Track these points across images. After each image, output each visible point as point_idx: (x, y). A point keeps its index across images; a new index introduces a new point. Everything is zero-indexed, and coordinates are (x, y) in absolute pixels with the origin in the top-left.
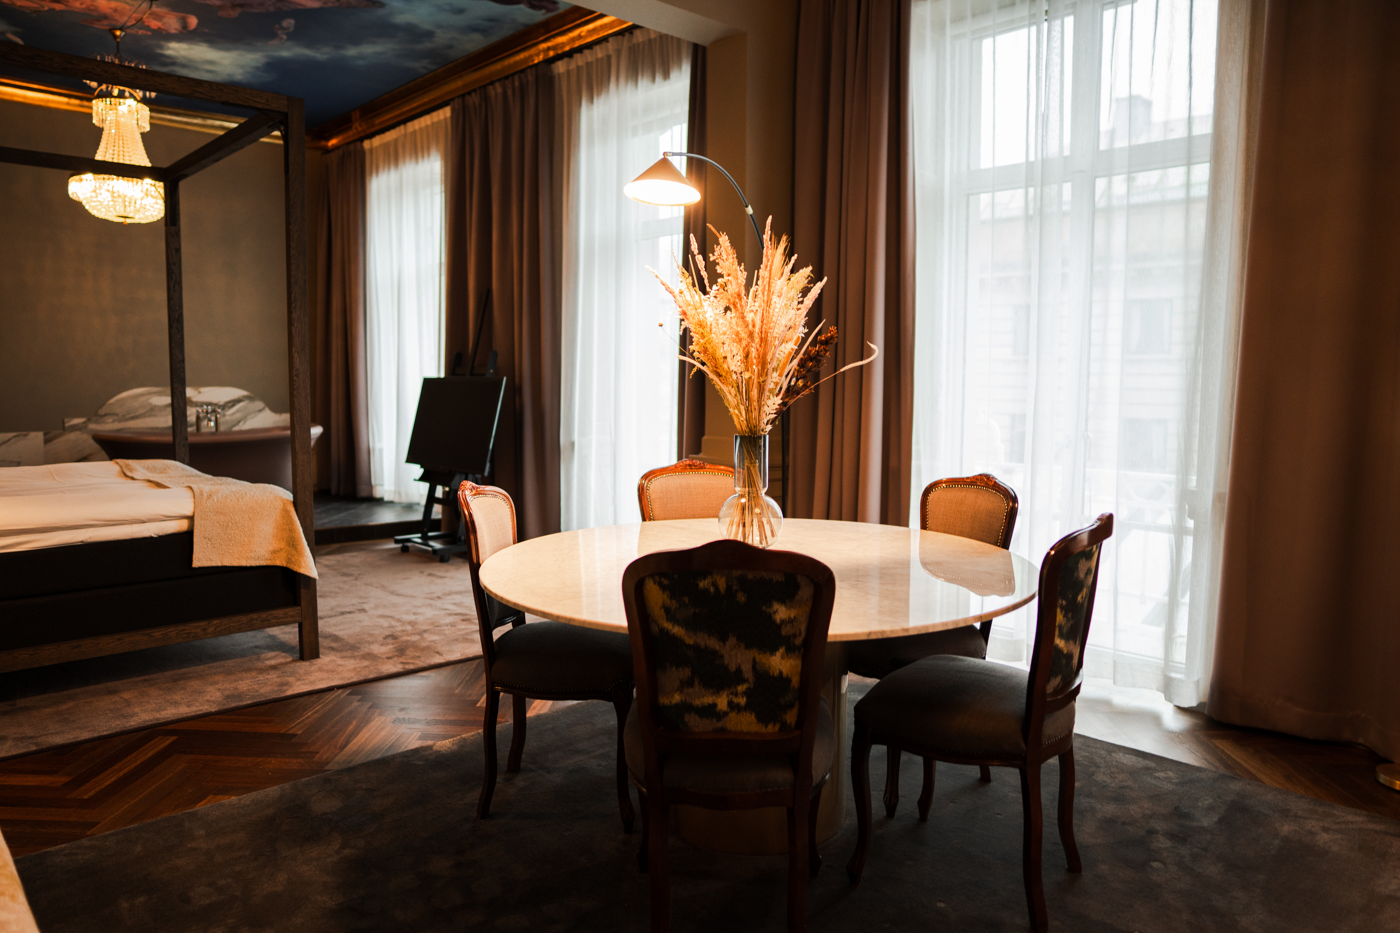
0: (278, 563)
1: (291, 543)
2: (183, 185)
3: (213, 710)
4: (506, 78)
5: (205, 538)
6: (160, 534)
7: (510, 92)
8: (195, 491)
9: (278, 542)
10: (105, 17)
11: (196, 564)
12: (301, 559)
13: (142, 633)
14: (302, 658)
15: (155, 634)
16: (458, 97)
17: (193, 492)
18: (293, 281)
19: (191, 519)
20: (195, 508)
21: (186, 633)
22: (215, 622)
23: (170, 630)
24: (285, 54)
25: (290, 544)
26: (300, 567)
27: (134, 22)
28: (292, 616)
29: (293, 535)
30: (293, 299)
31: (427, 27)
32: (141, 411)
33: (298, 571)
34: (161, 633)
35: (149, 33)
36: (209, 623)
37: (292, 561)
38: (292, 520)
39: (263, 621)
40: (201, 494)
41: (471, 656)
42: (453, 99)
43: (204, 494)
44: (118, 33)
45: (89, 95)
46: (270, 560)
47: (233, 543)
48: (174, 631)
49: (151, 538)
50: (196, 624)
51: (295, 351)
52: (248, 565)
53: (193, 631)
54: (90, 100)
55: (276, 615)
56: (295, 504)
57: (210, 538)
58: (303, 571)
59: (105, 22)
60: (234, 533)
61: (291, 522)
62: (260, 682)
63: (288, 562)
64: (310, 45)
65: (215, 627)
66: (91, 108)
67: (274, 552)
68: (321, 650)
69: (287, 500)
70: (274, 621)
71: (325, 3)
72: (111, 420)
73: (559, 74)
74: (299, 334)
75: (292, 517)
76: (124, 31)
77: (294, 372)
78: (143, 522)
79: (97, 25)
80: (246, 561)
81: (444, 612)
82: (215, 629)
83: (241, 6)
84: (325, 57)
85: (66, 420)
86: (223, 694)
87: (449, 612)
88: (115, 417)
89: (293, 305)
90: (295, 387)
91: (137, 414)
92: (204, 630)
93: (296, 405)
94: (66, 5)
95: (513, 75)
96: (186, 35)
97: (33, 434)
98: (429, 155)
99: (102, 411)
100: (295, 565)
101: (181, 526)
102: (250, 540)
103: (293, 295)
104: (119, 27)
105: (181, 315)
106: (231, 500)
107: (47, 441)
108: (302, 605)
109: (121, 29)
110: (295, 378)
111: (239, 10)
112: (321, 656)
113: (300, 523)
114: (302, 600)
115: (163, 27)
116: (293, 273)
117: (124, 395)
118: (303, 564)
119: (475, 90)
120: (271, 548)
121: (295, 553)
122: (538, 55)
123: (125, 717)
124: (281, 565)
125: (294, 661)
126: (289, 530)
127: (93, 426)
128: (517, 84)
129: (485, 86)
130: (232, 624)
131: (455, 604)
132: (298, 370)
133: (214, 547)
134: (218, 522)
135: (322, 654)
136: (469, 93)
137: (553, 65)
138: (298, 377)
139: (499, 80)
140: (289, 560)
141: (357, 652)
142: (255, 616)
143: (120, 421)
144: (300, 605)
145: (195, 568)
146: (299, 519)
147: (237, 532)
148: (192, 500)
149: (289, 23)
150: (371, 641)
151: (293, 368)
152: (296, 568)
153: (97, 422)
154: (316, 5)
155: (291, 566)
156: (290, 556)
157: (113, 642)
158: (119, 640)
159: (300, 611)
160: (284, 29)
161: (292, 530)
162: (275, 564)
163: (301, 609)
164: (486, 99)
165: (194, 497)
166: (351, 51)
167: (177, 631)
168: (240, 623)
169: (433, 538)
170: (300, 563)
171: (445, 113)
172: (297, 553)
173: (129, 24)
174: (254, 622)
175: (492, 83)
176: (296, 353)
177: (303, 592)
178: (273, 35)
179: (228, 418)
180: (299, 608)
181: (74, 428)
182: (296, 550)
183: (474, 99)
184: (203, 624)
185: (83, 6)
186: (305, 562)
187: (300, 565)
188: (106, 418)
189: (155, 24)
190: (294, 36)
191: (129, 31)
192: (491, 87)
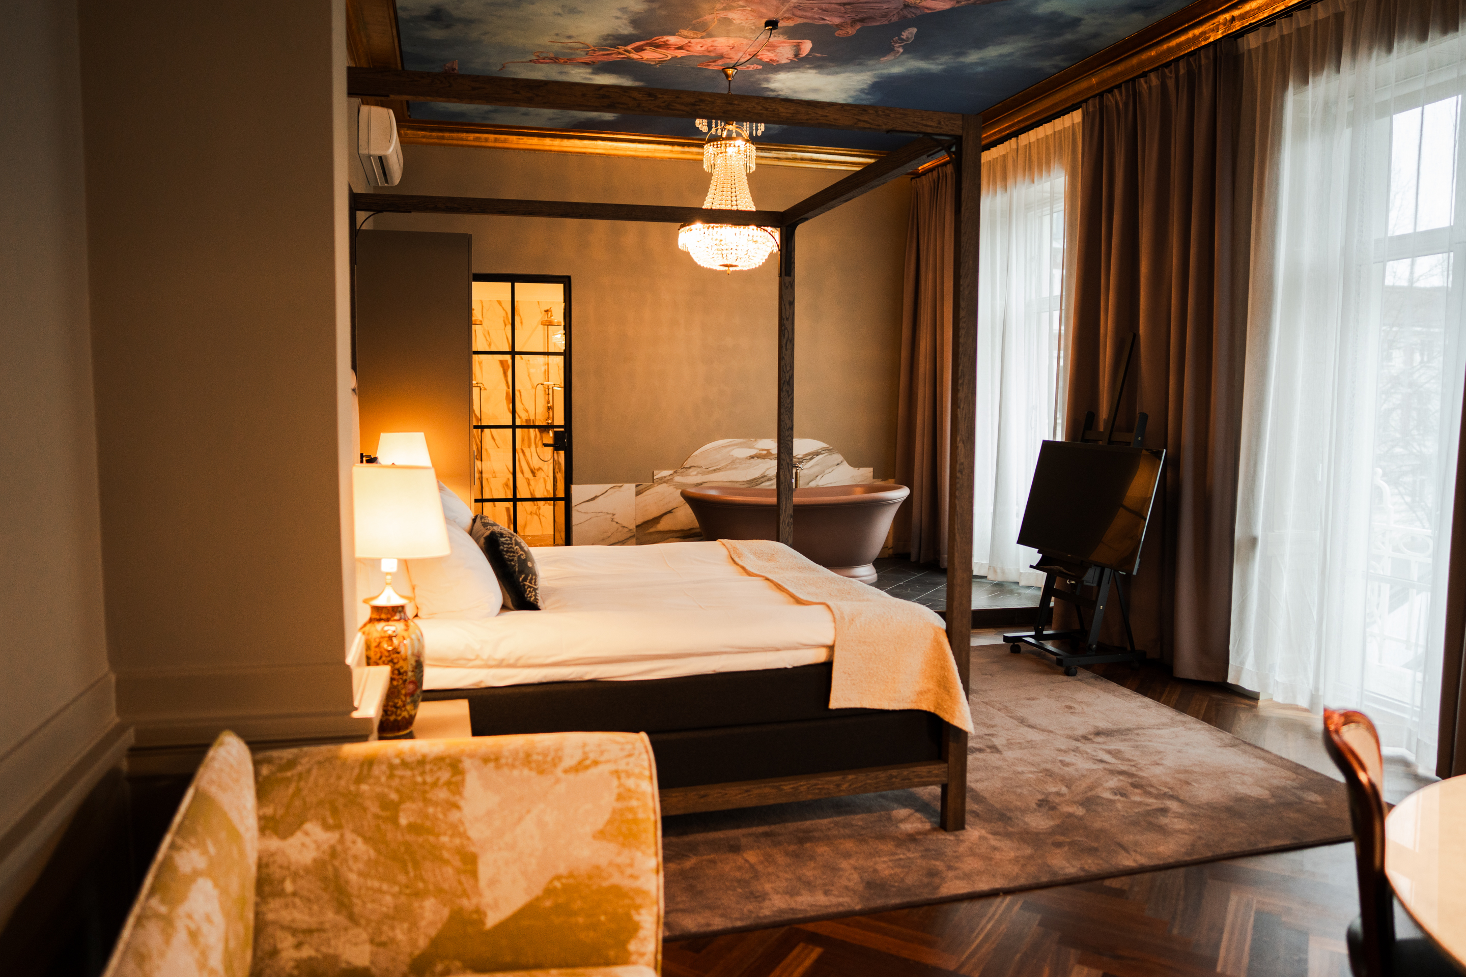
0: (924, 707)
1: (942, 684)
2: (801, 231)
3: (858, 907)
4: (1167, 65)
5: (845, 673)
6: (796, 665)
7: (1171, 83)
8: (835, 613)
9: (926, 681)
10: (722, 57)
11: (834, 704)
12: (955, 707)
13: (771, 784)
14: (943, 826)
15: (785, 788)
16: (1094, 96)
17: (833, 615)
18: (961, 349)
19: (831, 648)
20: (835, 635)
21: (819, 789)
22: (850, 777)
23: (802, 783)
24: (896, 70)
25: (940, 685)
26: (953, 717)
27: (749, 57)
28: (937, 776)
29: (946, 674)
30: (960, 374)
31: (1074, 14)
32: (723, 464)
33: (951, 722)
34: (791, 786)
35: (760, 67)
36: (843, 778)
37: (943, 706)
38: (946, 655)
39: (902, 780)
40: (843, 618)
41: (1171, 860)
42: (1086, 101)
43: (846, 617)
44: (730, 71)
45: (699, 140)
46: (915, 702)
47: (876, 680)
48: (805, 785)
49: (786, 669)
50: (829, 779)
51: (960, 440)
52: (891, 708)
53: (826, 786)
54: (701, 146)
55: (920, 773)
56: (949, 632)
57: (850, 673)
58: (956, 722)
59: (720, 62)
60: (877, 668)
61: (944, 659)
62: (902, 863)
63: (936, 708)
64: (926, 57)
65: (849, 783)
66: (702, 154)
67: (921, 693)
68: (968, 818)
69: (940, 628)
70: (916, 780)
71: (958, 2)
72: (694, 473)
73: (1249, 51)
74: (965, 418)
75: (945, 650)
76: (736, 69)
77: (958, 467)
78: (778, 650)
79: (713, 67)
80: (889, 703)
81: (1101, 766)
82: (850, 785)
83: (862, 20)
84: (941, 67)
85: (655, 472)
86: (861, 877)
87: (1108, 766)
88: (699, 470)
89: (960, 381)
90: (958, 486)
91: (719, 467)
92: (838, 786)
93: (958, 509)
94: (687, 51)
95: (1177, 60)
96: (798, 63)
97: (626, 486)
98: (1049, 171)
99: (687, 464)
100: (947, 713)
101: (820, 656)
102: (894, 678)
103: (960, 368)
104: (731, 66)
105: (792, 377)
106: (876, 627)
107: (638, 493)
108: (949, 762)
109: (733, 67)
110: (958, 475)
111: (858, 26)
112: (966, 826)
113: (955, 659)
114: (950, 756)
115: (774, 58)
116: (961, 340)
117: (708, 446)
118: (957, 713)
119: (1119, 87)
120: (918, 688)
121: (947, 697)
122: (1217, 29)
123: (756, 897)
124: (928, 710)
125: (934, 830)
126: (941, 667)
127: (678, 479)
128: (1182, 71)
129: (1133, 80)
130: (869, 781)
131: (1109, 752)
132: (962, 464)
133: (854, 684)
134: (860, 654)
135: (968, 824)
136: (1110, 91)
137: (1239, 40)
138: (962, 473)
139: (1155, 69)
140: (938, 705)
141: (1011, 827)
142: (894, 772)
143: (703, 474)
144: (946, 761)
145: (832, 710)
146: (954, 654)
147: (880, 666)
148: (833, 625)
149: (910, 33)
150: (1023, 808)
151: (957, 462)
152: (947, 718)
153: (682, 475)
154: (946, 6)
155: (942, 714)
156: (940, 701)
157: (740, 794)
158: (747, 791)
159: (946, 769)
160: (903, 40)
161: (944, 668)
162: (920, 708)
163: (948, 767)
164: (1135, 96)
165: (835, 621)
166: (973, 57)
167: (809, 786)
168: (878, 780)
169: (1048, 637)
170: (954, 712)
171: (1077, 116)
172: (951, 699)
173: (743, 60)
174: (894, 779)
175: (1145, 75)
176: (961, 442)
177: (952, 746)
178: (890, 50)
179: (805, 472)
180: (946, 765)
181: (663, 480)
182: (948, 695)
183: (1118, 98)
184: (837, 778)
185: (703, 49)
186: (960, 712)
187: (954, 715)
188: (691, 470)
189: (766, 56)
190: (911, 49)
191: (740, 68)
192: (1142, 80)
